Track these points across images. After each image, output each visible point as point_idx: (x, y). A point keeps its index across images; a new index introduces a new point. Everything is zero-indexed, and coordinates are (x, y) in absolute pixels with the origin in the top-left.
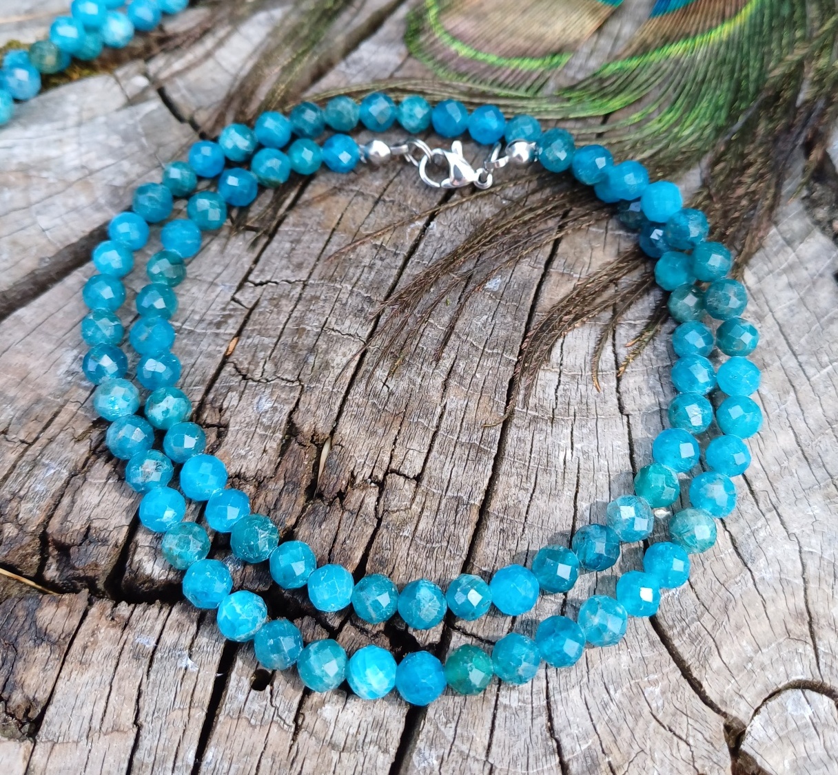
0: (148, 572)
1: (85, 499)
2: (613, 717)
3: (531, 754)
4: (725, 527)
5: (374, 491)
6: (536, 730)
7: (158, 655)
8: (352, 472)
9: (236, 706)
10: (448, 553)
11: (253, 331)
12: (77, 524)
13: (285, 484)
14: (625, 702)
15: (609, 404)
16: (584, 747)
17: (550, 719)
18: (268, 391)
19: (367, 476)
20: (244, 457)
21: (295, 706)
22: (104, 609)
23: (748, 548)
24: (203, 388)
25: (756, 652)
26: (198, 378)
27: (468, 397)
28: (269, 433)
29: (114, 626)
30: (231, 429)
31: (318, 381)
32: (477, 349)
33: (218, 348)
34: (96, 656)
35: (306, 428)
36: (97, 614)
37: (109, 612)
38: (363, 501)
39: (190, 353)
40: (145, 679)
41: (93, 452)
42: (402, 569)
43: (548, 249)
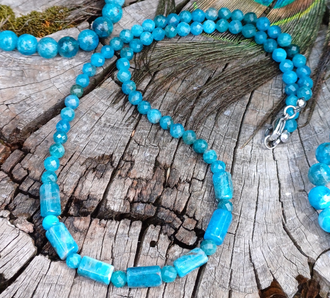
0: (112, 209)
1: (86, 185)
2: (271, 256)
3: (244, 266)
5: (188, 185)
6: (246, 260)
7: (117, 236)
8: (180, 178)
9: (146, 252)
10: (215, 205)
11: (140, 128)
12: (85, 193)
13: (156, 181)
14: (275, 252)
15: (270, 157)
16: (262, 265)
17: (250, 257)
18: (148, 149)
19: (185, 179)
20: (142, 172)
21: (166, 252)
22: (97, 222)
24: (124, 148)
25: (319, 238)
26: (122, 144)
27: (219, 153)
28: (149, 164)
29: (101, 227)
30: (136, 162)
31: (166, 146)
32: (222, 136)
33: (128, 134)
34: (96, 236)
35: (162, 163)
36: (95, 223)
37: (99, 222)
38: (184, 188)
39: (118, 135)
40: (114, 244)
41: (87, 169)
42: (199, 210)
43: (248, 100)
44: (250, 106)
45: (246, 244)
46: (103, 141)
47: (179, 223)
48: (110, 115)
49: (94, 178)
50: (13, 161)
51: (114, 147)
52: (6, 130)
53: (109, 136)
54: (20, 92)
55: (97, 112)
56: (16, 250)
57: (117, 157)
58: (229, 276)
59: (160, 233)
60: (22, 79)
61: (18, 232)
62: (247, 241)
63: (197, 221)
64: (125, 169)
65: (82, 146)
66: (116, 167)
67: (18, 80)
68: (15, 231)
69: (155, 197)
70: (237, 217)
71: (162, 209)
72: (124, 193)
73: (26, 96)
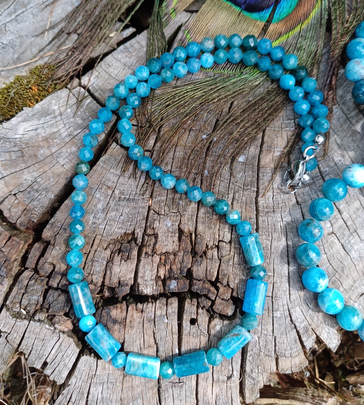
0: (146, 293)
1: (115, 271)
2: (311, 314)
3: (287, 330)
4: (339, 241)
5: (216, 249)
6: (287, 322)
7: (156, 319)
8: (206, 244)
9: (187, 332)
10: (246, 268)
11: (156, 195)
12: (115, 280)
13: (184, 253)
15: (293, 201)
16: (303, 325)
17: (291, 317)
18: (169, 218)
19: (212, 244)
20: (167, 245)
21: (207, 328)
22: (133, 307)
23: (348, 247)
24: (145, 221)
25: (354, 283)
26: (141, 218)
27: (241, 207)
28: (173, 235)
29: (138, 313)
30: (159, 235)
31: (186, 211)
32: (241, 188)
33: (145, 204)
34: (136, 324)
35: (186, 230)
36: (131, 310)
37: (135, 308)
38: (213, 254)
39: (136, 208)
40: (154, 329)
41: (112, 252)
42: (232, 276)
43: (260, 140)
44: (264, 146)
45: (285, 305)
46: (122, 218)
47: (214, 293)
48: (123, 186)
49: (121, 261)
50: (35, 257)
51: (134, 223)
52: (21, 224)
53: (126, 211)
54: (25, 177)
55: (109, 186)
56: (60, 355)
57: (139, 233)
58: (274, 344)
59: (198, 307)
60: (24, 160)
61: (58, 335)
62: (285, 302)
63: (232, 289)
64: (150, 245)
65: (102, 227)
66: (140, 244)
67: (19, 162)
68: (55, 334)
69: (186, 270)
70: (271, 277)
71: (194, 281)
72: (154, 272)
73: (31, 181)
